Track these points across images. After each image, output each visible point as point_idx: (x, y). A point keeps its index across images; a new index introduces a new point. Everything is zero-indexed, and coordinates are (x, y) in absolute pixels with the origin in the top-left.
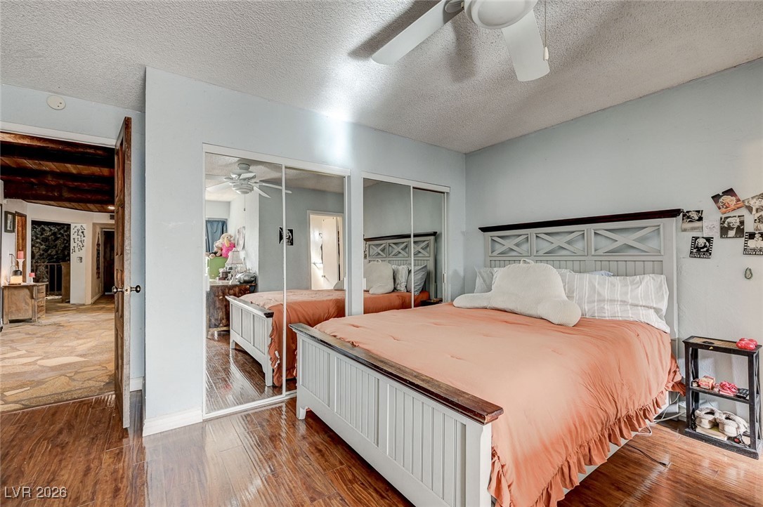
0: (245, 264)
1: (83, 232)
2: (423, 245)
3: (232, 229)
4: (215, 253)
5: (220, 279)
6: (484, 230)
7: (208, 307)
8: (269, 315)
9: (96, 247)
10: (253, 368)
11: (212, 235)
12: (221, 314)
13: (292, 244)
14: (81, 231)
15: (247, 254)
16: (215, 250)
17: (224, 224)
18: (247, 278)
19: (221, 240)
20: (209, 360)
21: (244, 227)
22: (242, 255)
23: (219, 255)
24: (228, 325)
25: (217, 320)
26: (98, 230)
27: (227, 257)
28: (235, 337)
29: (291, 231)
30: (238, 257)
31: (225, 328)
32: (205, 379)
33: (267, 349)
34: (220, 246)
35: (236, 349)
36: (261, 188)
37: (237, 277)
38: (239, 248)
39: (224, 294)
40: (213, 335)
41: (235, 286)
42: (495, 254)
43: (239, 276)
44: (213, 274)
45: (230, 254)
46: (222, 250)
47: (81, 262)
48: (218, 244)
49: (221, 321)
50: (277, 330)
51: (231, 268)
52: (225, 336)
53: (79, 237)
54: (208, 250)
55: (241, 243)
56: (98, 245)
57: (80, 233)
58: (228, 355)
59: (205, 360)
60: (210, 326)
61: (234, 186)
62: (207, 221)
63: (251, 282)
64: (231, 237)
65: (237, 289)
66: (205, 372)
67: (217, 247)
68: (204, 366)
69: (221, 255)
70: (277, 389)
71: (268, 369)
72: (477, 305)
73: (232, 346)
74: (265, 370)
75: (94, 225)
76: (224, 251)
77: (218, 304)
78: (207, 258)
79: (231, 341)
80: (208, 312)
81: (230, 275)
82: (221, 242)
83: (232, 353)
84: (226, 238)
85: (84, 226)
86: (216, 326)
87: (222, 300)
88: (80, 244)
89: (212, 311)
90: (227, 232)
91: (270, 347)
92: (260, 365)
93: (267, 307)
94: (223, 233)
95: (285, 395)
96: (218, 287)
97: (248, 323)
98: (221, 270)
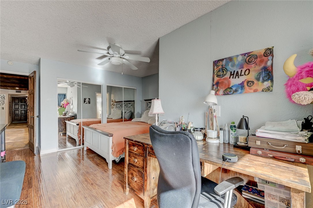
0: (73, 110)
1: (4, 98)
2: (131, 104)
3: (68, 97)
4: (61, 106)
5: (63, 116)
6: (145, 100)
7: (59, 125)
8: (78, 125)
9: (9, 103)
10: (73, 141)
11: (60, 99)
12: (63, 127)
13: (90, 103)
14: (3, 97)
15: (73, 106)
16: (61, 105)
17: (65, 95)
18: (73, 115)
19: (63, 101)
20: (59, 140)
21: (72, 97)
22: (71, 107)
23: (62, 107)
24: (66, 131)
25: (62, 129)
26: (10, 96)
27: (66, 108)
28: (68, 133)
29: (89, 99)
30: (70, 108)
31: (65, 132)
32: (58, 144)
33: (77, 134)
34: (63, 104)
35: (68, 138)
36: (78, 85)
37: (69, 115)
38: (71, 104)
39: (64, 120)
40: (61, 134)
41: (69, 118)
42: (148, 107)
43: (70, 114)
44: (61, 113)
45: (67, 107)
46: (64, 105)
47: (3, 109)
48: (62, 103)
49: (63, 129)
50: (80, 128)
51: (67, 112)
52: (65, 134)
53: (2, 99)
54: (59, 105)
55: (71, 103)
56: (10, 102)
57: (3, 98)
58: (66, 139)
59: (58, 140)
60: (59, 131)
61: (68, 85)
62: (58, 95)
63: (75, 116)
64: (68, 100)
65: (69, 119)
66: (58, 143)
67: (62, 104)
68: (58, 142)
69: (64, 107)
70: (80, 145)
71: (77, 140)
72: (137, 121)
73: (67, 136)
74: (76, 141)
75: (9, 94)
76: (65, 105)
77: (62, 124)
78: (58, 108)
79: (67, 135)
80: (59, 127)
81: (67, 114)
82: (64, 102)
83: (67, 139)
84: (65, 101)
85: (5, 95)
86: (61, 131)
87: (64, 123)
88: (3, 102)
89: (60, 126)
90: (66, 98)
91: (78, 134)
92: (75, 140)
93: (77, 123)
94: (64, 99)
95: (82, 146)
96: (62, 118)
97: (72, 128)
98: (63, 112)
